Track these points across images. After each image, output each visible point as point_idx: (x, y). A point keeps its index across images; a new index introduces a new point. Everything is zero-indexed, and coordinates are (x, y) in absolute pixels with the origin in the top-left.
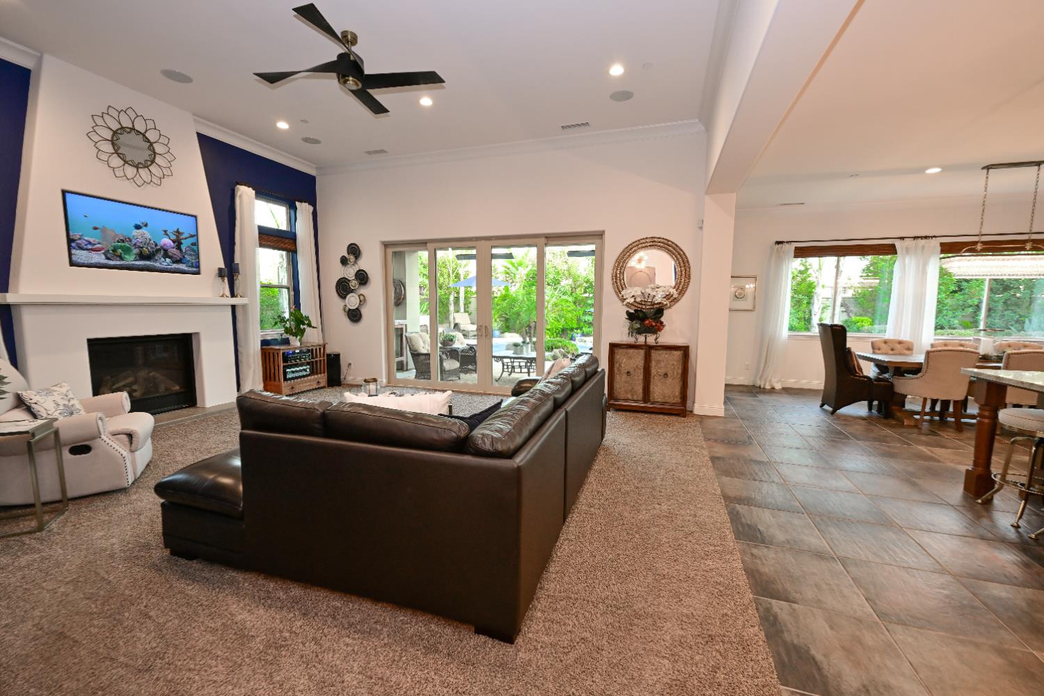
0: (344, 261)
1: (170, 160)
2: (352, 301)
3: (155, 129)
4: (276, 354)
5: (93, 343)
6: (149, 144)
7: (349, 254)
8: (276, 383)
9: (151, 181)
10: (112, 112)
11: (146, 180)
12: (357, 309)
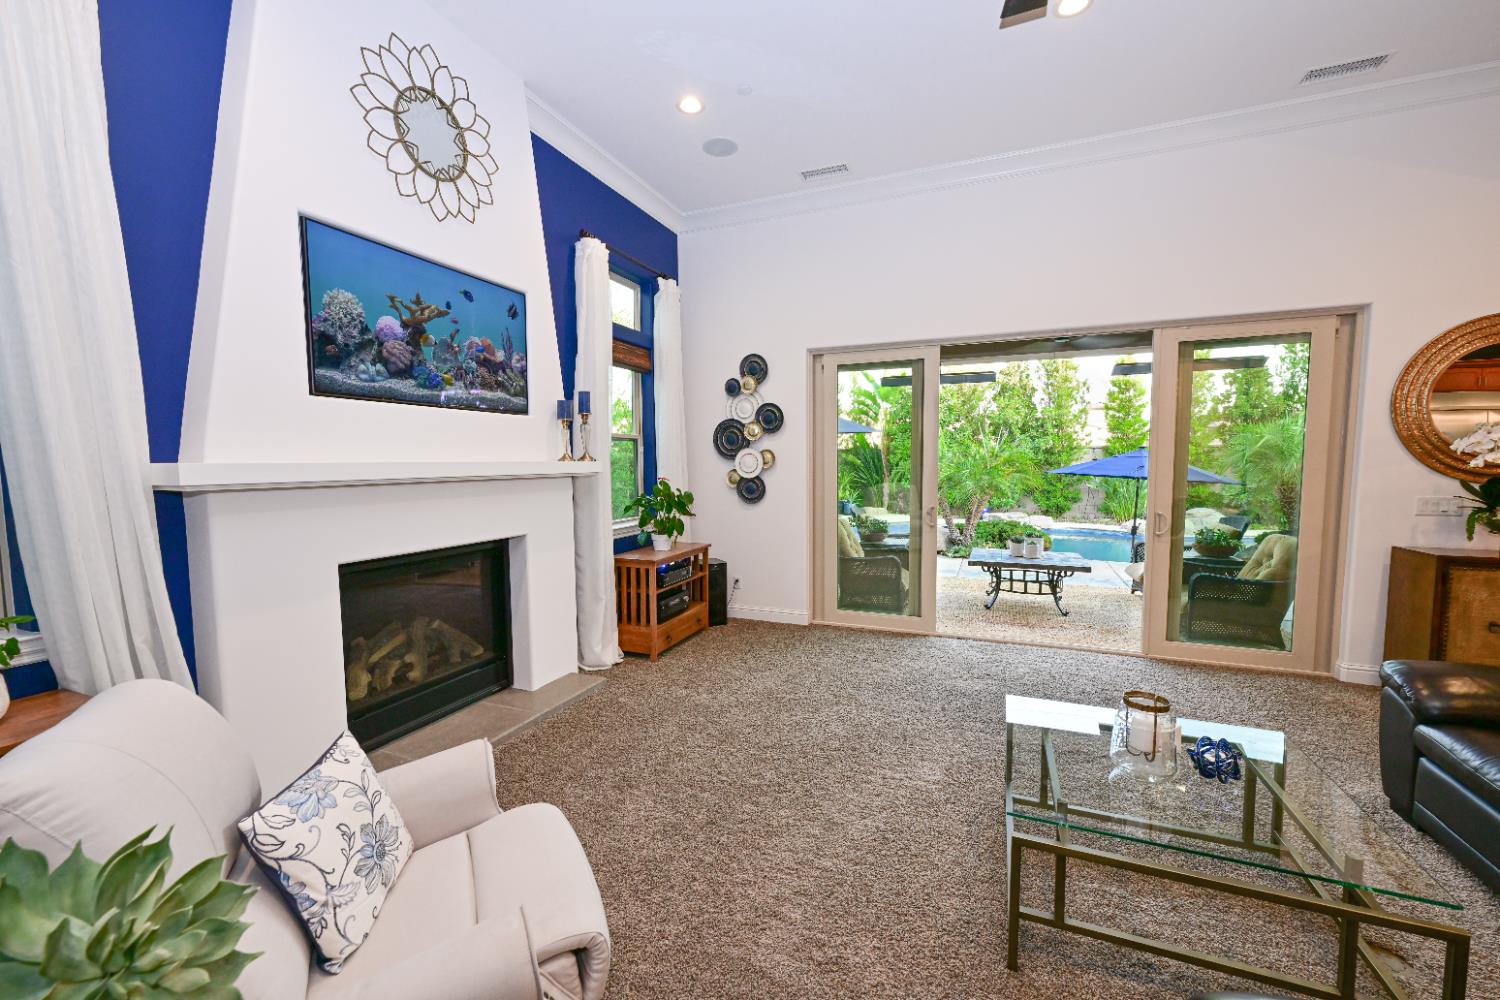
0: (733, 389)
1: (490, 172)
2: (748, 463)
3: (468, 100)
4: (643, 572)
5: (357, 578)
6: (457, 131)
7: (743, 374)
8: (643, 629)
9: (459, 211)
10: (396, 46)
11: (451, 210)
12: (757, 477)
